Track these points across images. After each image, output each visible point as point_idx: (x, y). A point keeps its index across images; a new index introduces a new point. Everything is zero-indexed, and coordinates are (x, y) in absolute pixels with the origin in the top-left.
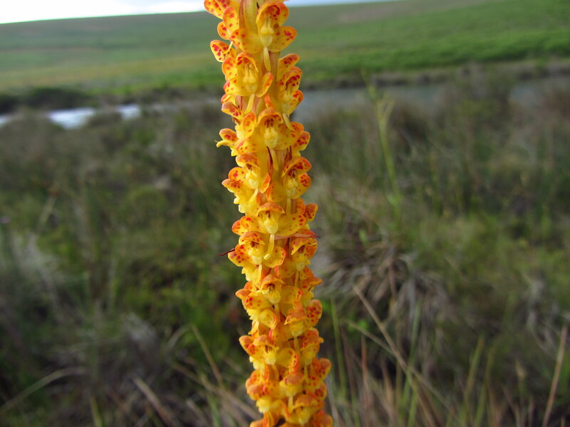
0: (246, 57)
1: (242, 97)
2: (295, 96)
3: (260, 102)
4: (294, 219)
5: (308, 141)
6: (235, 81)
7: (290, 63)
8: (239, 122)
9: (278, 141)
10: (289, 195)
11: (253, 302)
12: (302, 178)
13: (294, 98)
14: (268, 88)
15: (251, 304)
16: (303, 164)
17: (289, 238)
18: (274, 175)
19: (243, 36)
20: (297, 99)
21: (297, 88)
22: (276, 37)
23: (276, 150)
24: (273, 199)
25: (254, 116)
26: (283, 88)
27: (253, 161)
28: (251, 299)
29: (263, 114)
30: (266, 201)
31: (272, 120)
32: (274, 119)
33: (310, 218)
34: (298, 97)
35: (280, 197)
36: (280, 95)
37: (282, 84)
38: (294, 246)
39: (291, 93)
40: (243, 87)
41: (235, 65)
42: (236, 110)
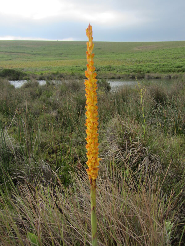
0: (90, 97)
3: (91, 103)
5: (98, 108)
6: (88, 100)
8: (88, 105)
12: (96, 114)
14: (92, 101)
16: (97, 112)
19: (90, 94)
23: (93, 109)
26: (94, 101)
27: (90, 111)
28: (87, 131)
30: (91, 116)
31: (93, 105)
35: (93, 116)
38: (95, 123)
42: (88, 103)
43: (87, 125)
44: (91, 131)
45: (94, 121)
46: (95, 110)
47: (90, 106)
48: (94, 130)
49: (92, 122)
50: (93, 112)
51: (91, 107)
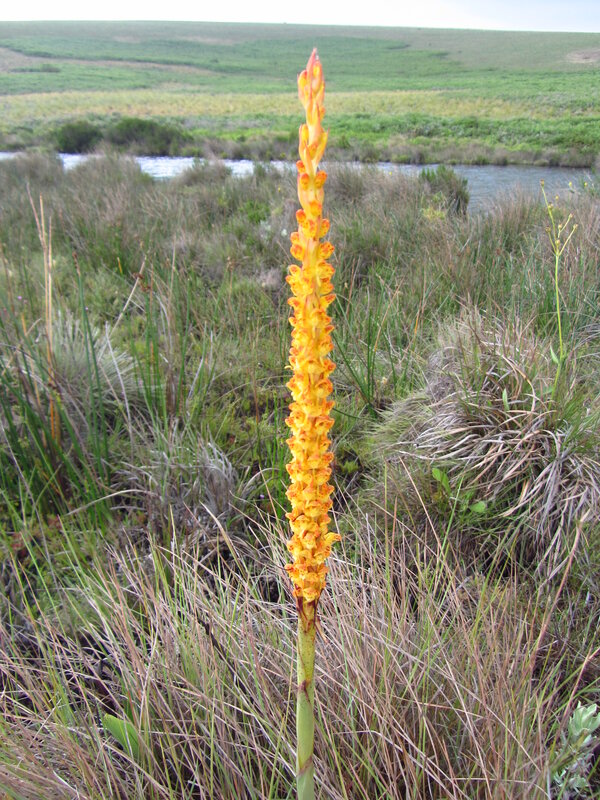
3: (308, 352)
4: (320, 408)
9: (315, 370)
10: (318, 396)
15: (293, 448)
17: (315, 418)
18: (311, 386)
23: (314, 374)
24: (309, 397)
25: (304, 357)
27: (302, 377)
28: (293, 445)
30: (306, 398)
35: (313, 396)
36: (318, 349)
38: (318, 422)
44: (305, 446)
48: (317, 444)
49: (309, 418)
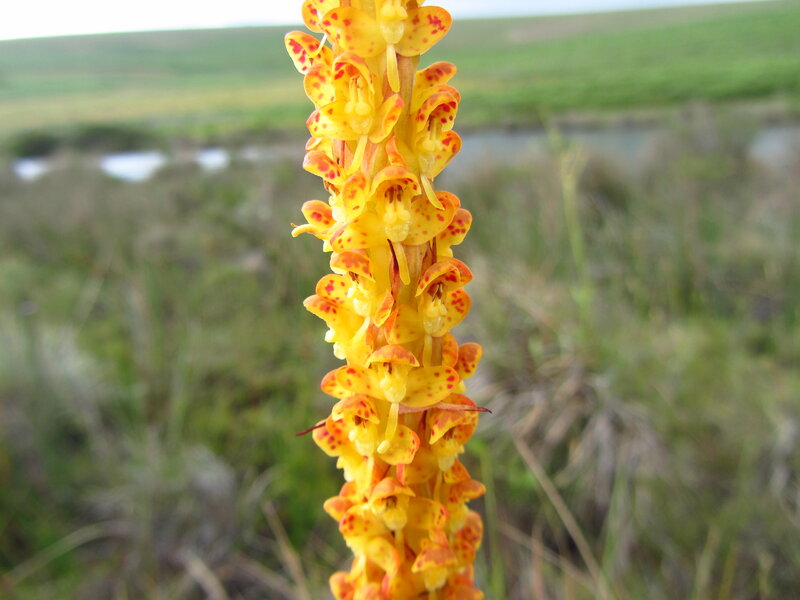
0: (352, 62)
1: (344, 142)
2: (446, 142)
3: (378, 153)
4: (437, 375)
5: (468, 227)
6: (330, 111)
7: (437, 79)
8: (336, 190)
9: (411, 229)
10: (428, 331)
11: (356, 524)
12: (454, 295)
13: (444, 146)
14: (392, 124)
15: (351, 528)
16: (458, 273)
17: (426, 412)
18: (401, 291)
19: (347, 22)
20: (449, 148)
21: (449, 126)
22: (411, 27)
23: (406, 245)
24: (398, 336)
25: (364, 179)
26: (422, 125)
27: (361, 265)
28: (352, 518)
29: (382, 177)
30: (385, 343)
31: (400, 188)
32: (404, 186)
33: (468, 371)
34: (451, 144)
35: (412, 333)
36: (418, 139)
37: (422, 118)
38: (435, 428)
39: (437, 138)
40: (345, 123)
41: (330, 79)
42: (332, 168)
43: (336, 437)
45: (423, 403)
46: (431, 256)
47: (363, 198)
48: (437, 507)
49: (401, 417)
50: (405, 277)
51: (372, 209)
